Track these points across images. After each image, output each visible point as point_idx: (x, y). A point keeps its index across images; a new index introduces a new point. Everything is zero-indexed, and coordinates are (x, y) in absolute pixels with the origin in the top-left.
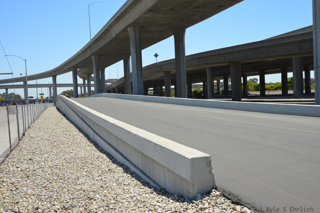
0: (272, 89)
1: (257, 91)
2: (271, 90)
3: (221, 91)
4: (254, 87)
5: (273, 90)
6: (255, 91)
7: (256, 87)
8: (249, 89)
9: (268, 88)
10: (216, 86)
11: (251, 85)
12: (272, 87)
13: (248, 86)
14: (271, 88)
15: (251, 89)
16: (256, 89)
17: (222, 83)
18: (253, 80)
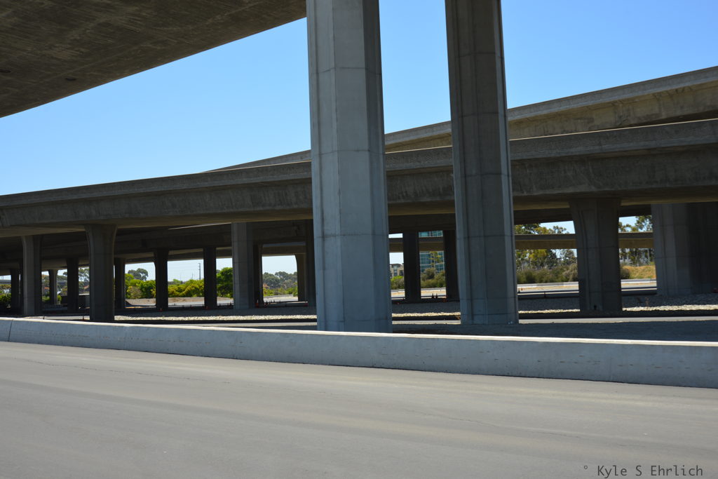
0: (181, 294)
1: (146, 298)
2: (178, 296)
3: (59, 296)
4: (141, 289)
5: (184, 296)
6: (142, 298)
7: (146, 288)
8: (129, 294)
9: (173, 292)
10: (46, 286)
11: (134, 285)
12: (180, 290)
13: (127, 286)
14: (178, 293)
15: (132, 294)
16: (146, 292)
17: (62, 278)
18: (136, 274)
